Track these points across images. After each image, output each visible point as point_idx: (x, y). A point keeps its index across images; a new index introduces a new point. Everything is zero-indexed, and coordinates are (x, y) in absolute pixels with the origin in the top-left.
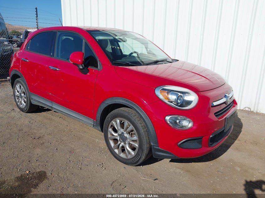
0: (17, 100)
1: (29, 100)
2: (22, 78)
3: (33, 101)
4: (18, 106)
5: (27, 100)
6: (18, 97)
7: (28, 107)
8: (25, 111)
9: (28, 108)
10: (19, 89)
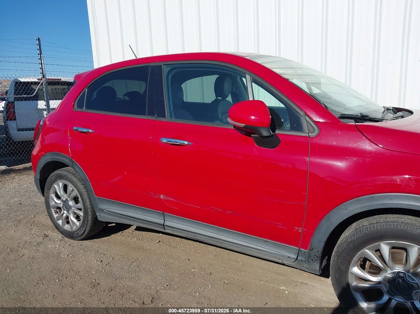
0: (55, 216)
1: (90, 214)
2: (75, 167)
3: (102, 215)
4: (57, 227)
5: (86, 213)
6: (59, 208)
7: (88, 228)
8: (76, 238)
9: (87, 231)
10: (61, 192)
